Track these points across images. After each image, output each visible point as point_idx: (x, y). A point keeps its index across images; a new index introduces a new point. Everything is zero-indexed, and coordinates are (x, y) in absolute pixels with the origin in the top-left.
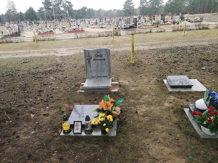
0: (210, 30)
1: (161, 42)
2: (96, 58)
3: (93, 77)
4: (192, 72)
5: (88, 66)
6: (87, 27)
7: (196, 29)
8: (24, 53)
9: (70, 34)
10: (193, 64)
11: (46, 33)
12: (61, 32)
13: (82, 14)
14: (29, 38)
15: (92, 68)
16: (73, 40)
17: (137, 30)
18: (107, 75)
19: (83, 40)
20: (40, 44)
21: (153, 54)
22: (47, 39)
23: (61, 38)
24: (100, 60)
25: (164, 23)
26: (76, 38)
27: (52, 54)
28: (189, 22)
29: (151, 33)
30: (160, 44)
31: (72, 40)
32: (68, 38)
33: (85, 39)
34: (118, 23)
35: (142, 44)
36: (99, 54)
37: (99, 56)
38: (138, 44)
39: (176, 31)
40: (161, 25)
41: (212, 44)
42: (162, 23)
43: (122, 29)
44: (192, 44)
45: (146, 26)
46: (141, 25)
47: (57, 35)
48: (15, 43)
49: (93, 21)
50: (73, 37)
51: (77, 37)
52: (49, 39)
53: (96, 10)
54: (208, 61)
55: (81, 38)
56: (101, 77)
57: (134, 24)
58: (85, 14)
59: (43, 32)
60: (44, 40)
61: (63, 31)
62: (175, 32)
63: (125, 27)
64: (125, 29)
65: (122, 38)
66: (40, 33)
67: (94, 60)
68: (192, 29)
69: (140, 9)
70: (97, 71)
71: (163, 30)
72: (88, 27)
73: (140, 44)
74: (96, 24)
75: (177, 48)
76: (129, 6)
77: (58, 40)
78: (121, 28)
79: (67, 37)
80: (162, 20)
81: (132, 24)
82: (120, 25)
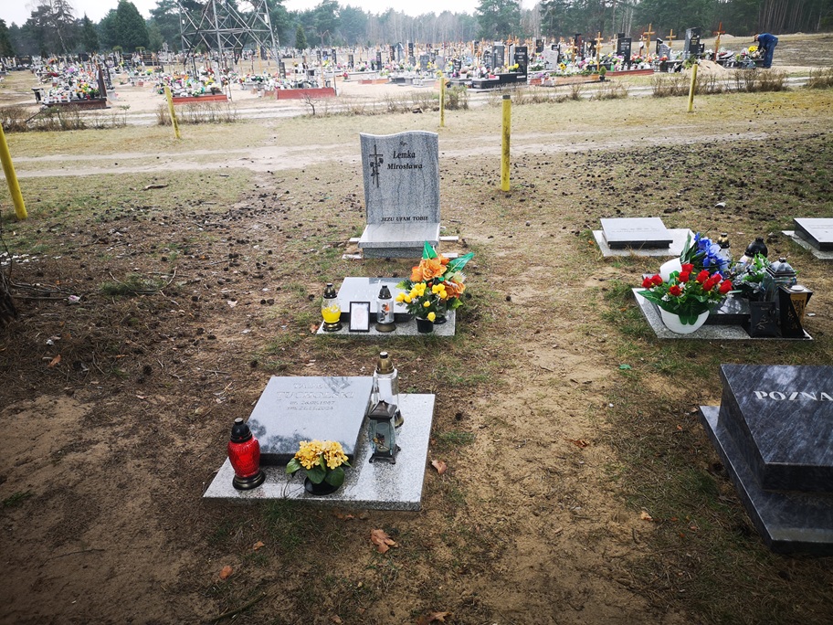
0: (788, 93)
1: (608, 131)
2: (396, 161)
3: (384, 219)
4: (683, 213)
5: (372, 187)
6: (343, 78)
7: (740, 90)
8: (141, 162)
9: (285, 101)
10: (692, 194)
11: (197, 97)
12: (248, 94)
13: (318, 30)
14: (139, 113)
15: (382, 191)
16: (300, 121)
17: (528, 90)
18: (427, 212)
19: (335, 122)
20: (187, 132)
21: (573, 166)
22: (207, 119)
23: (255, 116)
24: (408, 167)
25: (626, 68)
26: (310, 116)
27: (235, 164)
28: (720, 63)
29: (575, 102)
30: (603, 138)
31: (293, 121)
32: (279, 115)
33: (341, 118)
34: (460, 63)
35: (541, 136)
36: (405, 150)
37: (404, 155)
38: (527, 137)
39: (666, 96)
40: (617, 73)
41: (776, 139)
42: (621, 67)
43: (472, 86)
44: (710, 138)
45: (560, 78)
46: (543, 72)
47: (236, 104)
48: (94, 131)
49: (365, 56)
50: (299, 114)
51: (311, 112)
52: (215, 118)
53: (374, 13)
54: (743, 185)
55: (328, 115)
56: (408, 219)
57: (515, 70)
58: (332, 30)
59: (186, 94)
60: (197, 122)
61: (255, 91)
62: (662, 99)
63: (484, 79)
64: (486, 85)
65: (472, 118)
66: (176, 96)
67: (390, 167)
68: (724, 88)
69: (543, 12)
70: (396, 202)
71: (619, 92)
72: (346, 76)
73: (534, 136)
74: (376, 67)
75: (657, 150)
77: (244, 121)
78: (470, 83)
79: (274, 112)
80: (619, 53)
81: (509, 67)
82: (465, 73)
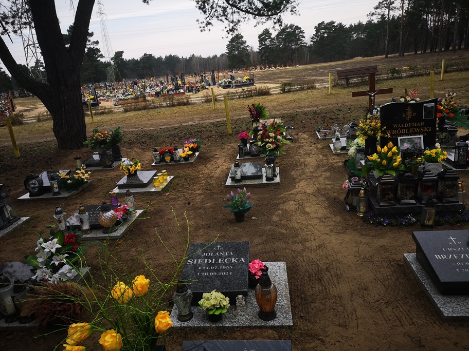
76: (238, 48)
